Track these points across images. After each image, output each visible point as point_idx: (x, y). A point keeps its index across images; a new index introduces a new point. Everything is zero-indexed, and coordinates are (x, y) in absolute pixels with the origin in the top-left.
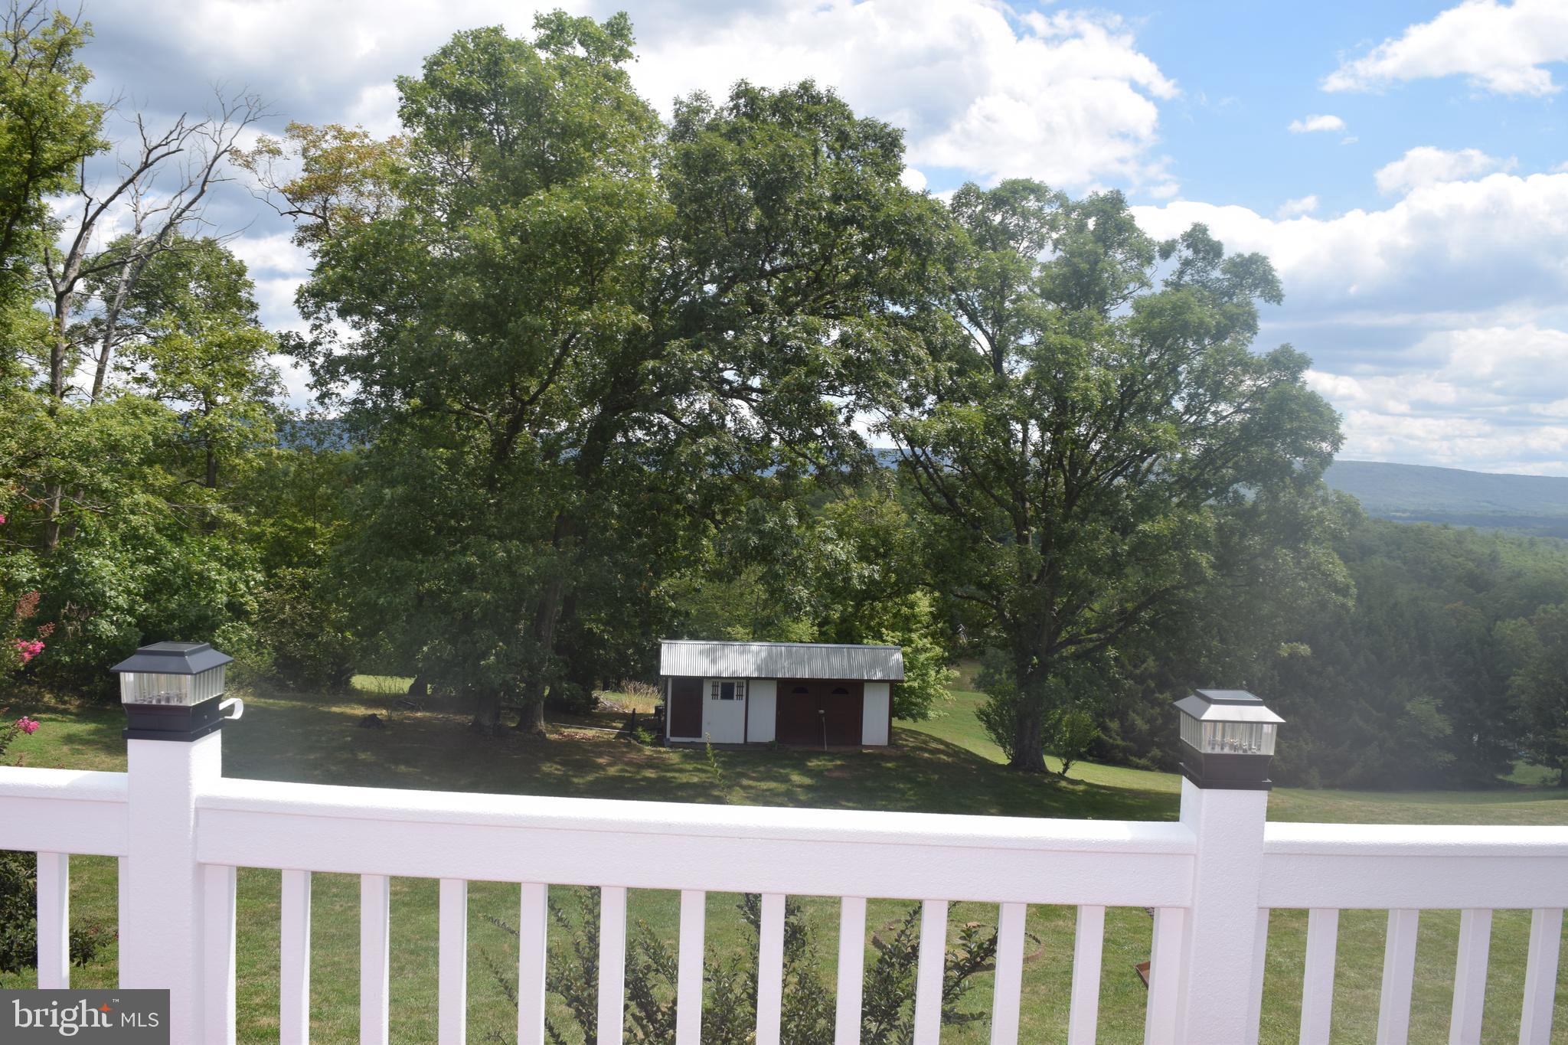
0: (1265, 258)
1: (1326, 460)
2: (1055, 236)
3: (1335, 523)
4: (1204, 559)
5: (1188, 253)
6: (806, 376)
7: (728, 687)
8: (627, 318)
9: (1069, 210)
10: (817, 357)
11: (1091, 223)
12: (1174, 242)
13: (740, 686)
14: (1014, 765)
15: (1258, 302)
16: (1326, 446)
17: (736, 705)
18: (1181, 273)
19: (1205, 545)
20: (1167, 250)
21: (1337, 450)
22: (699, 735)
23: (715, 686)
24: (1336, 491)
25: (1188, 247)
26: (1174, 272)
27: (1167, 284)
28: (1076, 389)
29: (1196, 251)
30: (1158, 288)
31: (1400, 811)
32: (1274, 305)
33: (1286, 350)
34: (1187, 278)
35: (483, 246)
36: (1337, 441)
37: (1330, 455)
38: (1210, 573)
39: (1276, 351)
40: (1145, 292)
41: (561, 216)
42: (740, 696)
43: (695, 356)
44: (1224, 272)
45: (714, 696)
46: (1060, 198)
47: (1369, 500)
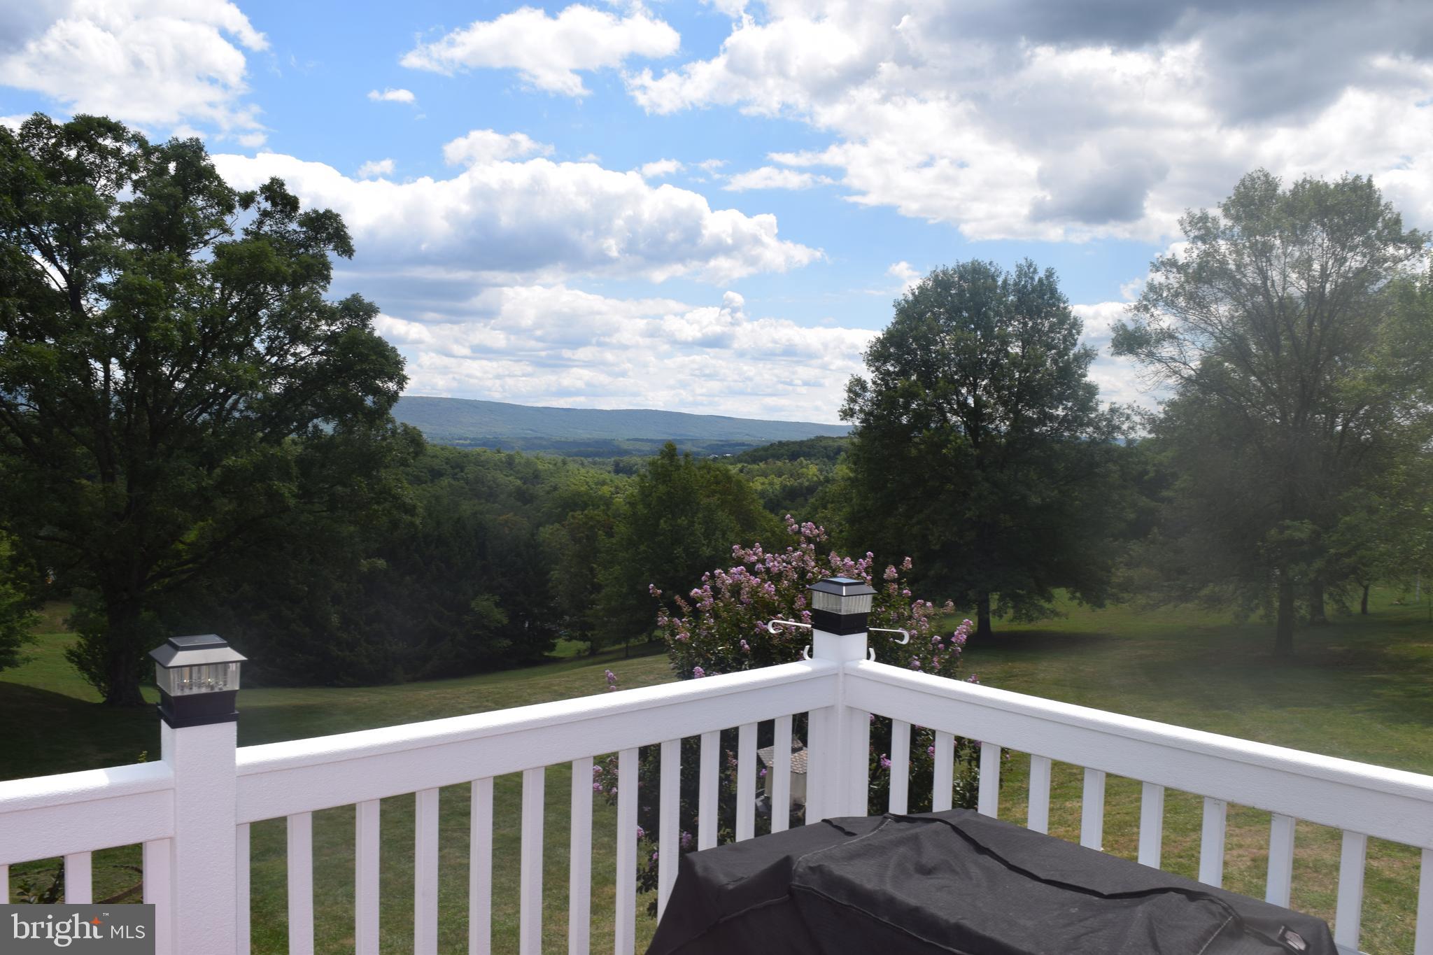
0: (338, 215)
1: (393, 398)
2: (134, 177)
3: (401, 453)
4: (287, 490)
5: (267, 206)
9: (147, 150)
11: (172, 167)
12: (253, 193)
15: (331, 254)
16: (392, 386)
18: (260, 223)
19: (286, 475)
20: (247, 200)
21: (402, 389)
24: (403, 424)
25: (267, 199)
26: (254, 222)
27: (247, 232)
28: (156, 329)
29: (274, 204)
30: (239, 236)
31: (467, 693)
32: (346, 258)
33: (356, 299)
34: (266, 228)
36: (402, 380)
37: (396, 393)
38: (292, 502)
39: (347, 300)
40: (226, 238)
44: (301, 224)
46: (139, 140)
47: (430, 432)
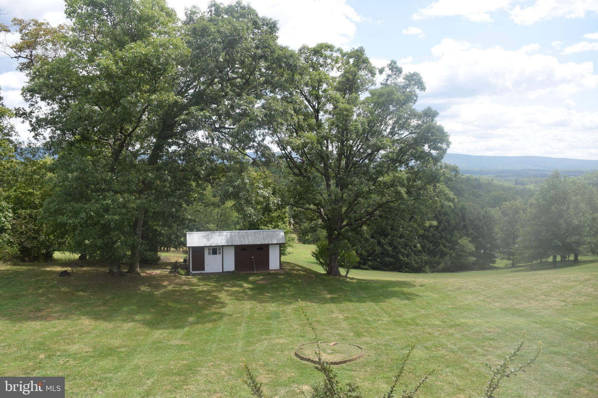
0: (419, 74)
1: (445, 151)
2: (338, 65)
3: (450, 175)
4: (403, 190)
5: (390, 72)
6: (250, 121)
7: (215, 250)
8: (172, 98)
9: (343, 55)
10: (254, 113)
11: (351, 61)
12: (384, 67)
13: (220, 249)
14: (329, 273)
15: (418, 91)
16: (444, 146)
17: (218, 257)
18: (387, 80)
19: (403, 185)
20: (381, 71)
21: (448, 147)
22: (204, 270)
23: (209, 250)
24: (445, 163)
25: (390, 69)
26: (384, 80)
27: (382, 84)
28: (352, 125)
29: (392, 71)
30: (378, 86)
32: (423, 92)
33: (429, 109)
34: (389, 82)
35: (107, 67)
36: (448, 144)
37: (446, 149)
38: (405, 196)
39: (425, 109)
40: (373, 87)
41: (142, 53)
42: (220, 253)
43: (202, 113)
44: (404, 79)
45: (209, 253)
46: (340, 50)
47: (462, 166)
